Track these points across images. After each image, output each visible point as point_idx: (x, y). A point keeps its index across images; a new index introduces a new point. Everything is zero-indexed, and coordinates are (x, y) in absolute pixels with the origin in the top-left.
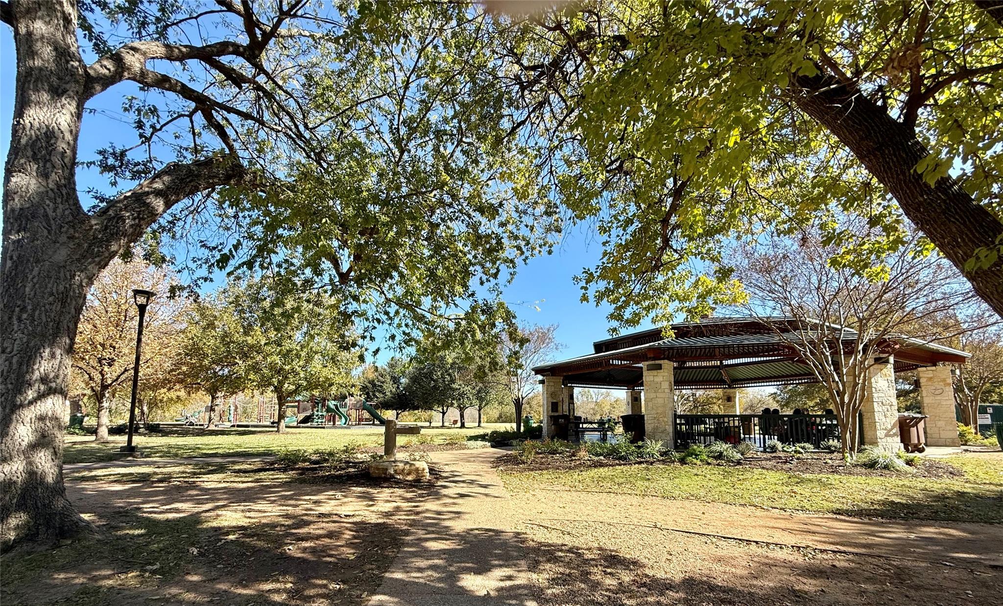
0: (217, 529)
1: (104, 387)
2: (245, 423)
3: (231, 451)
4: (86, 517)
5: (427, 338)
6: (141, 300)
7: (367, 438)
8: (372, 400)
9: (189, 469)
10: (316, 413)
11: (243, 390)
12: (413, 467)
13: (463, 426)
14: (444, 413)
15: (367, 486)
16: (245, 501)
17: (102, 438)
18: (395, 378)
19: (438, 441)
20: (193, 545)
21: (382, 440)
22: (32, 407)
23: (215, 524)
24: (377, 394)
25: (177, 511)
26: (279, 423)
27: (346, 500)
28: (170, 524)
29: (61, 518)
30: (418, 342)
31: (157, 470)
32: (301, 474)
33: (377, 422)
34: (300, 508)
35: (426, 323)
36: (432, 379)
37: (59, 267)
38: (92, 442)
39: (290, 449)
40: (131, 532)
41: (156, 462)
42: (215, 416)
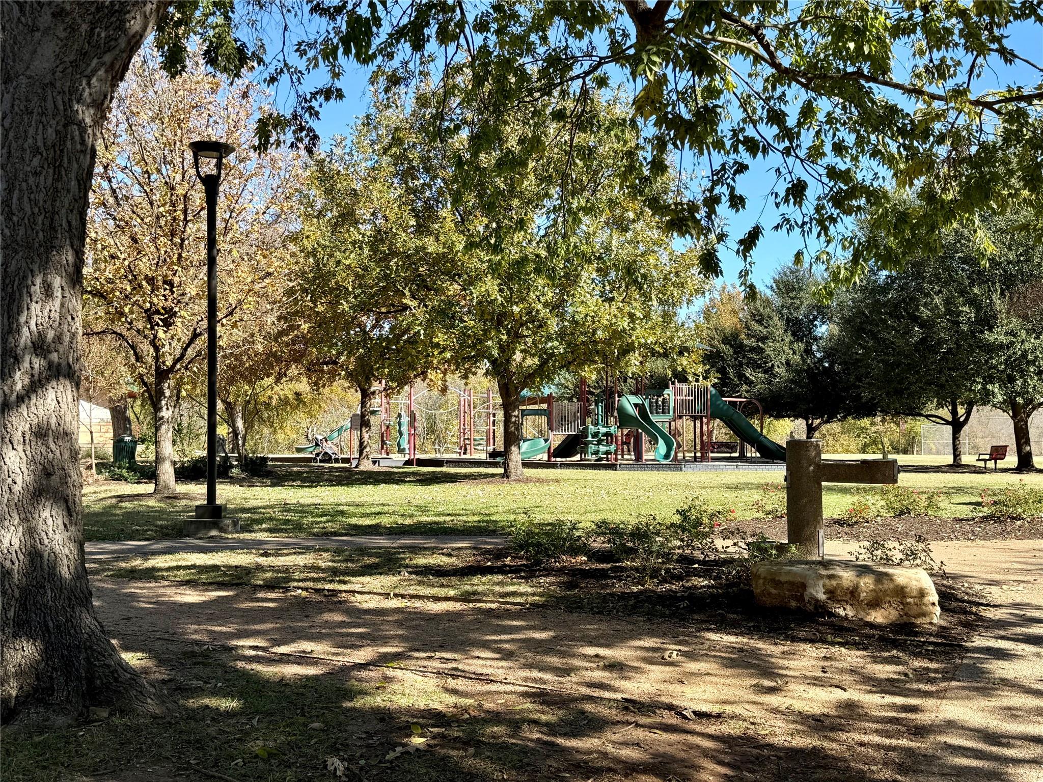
0: (384, 716)
1: (162, 374)
2: (432, 456)
3: (408, 522)
4: (132, 658)
5: (905, 178)
6: (208, 167)
7: (730, 496)
8: (734, 390)
9: (324, 561)
10: (592, 429)
11: (423, 375)
12: (887, 585)
13: (1025, 464)
14: (957, 426)
15: (749, 633)
16: (442, 647)
17: (167, 487)
18: (797, 322)
19: (950, 509)
20: (334, 750)
21: (778, 501)
22: (23, 409)
23: (379, 701)
24: (748, 373)
25: (303, 659)
26: (505, 454)
27: (693, 666)
28: (288, 692)
29: (87, 659)
30: (875, 196)
31: (262, 561)
32: (570, 586)
33: (751, 452)
34: (574, 678)
35: (902, 132)
36: (915, 319)
37: (44, 87)
38: (149, 495)
39: (538, 518)
40: (212, 702)
41: (261, 543)
42: (371, 438)
